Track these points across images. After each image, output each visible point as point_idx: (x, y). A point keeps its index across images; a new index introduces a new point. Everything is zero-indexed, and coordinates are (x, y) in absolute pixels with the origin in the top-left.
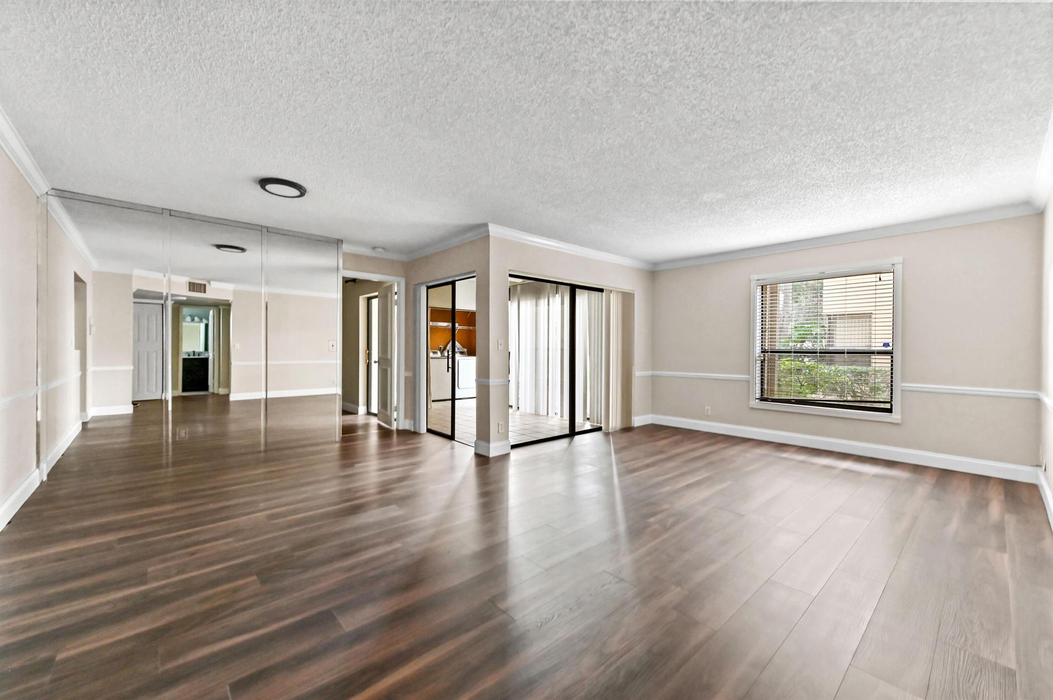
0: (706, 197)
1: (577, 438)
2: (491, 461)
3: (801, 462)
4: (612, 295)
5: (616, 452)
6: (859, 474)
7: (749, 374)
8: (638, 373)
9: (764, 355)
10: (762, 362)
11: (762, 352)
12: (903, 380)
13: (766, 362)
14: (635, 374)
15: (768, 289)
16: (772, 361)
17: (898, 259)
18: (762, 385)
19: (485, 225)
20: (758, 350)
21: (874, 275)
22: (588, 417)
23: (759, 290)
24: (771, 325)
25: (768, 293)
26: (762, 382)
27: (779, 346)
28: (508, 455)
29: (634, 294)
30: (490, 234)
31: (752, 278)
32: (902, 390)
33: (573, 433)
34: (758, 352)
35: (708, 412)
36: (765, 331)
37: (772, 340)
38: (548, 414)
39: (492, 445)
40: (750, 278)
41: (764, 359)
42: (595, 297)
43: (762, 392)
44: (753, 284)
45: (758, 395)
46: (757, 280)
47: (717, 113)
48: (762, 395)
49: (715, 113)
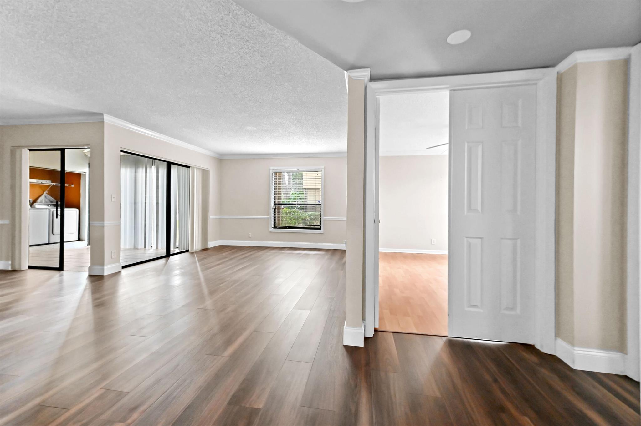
0: (248, 128)
1: (171, 257)
2: (105, 278)
3: (290, 253)
4: (195, 170)
5: (199, 261)
6: (309, 254)
7: (269, 216)
8: (212, 217)
9: (276, 206)
10: (275, 210)
11: (275, 205)
12: (324, 216)
13: (277, 209)
14: (210, 217)
15: (278, 175)
16: (279, 209)
17: (323, 167)
18: (275, 221)
19: (102, 114)
20: (273, 203)
21: (315, 173)
22: (177, 245)
23: (274, 175)
24: (279, 192)
25: (278, 176)
26: (275, 219)
27: (281, 203)
28: (120, 272)
29: (209, 171)
30: (105, 121)
31: (270, 169)
32: (324, 220)
33: (168, 254)
34: (273, 204)
35: (250, 236)
36: (276, 195)
37: (279, 199)
38: (145, 247)
39: (106, 267)
40: (269, 168)
41: (276, 208)
42: (182, 170)
43: (275, 224)
44: (271, 172)
45: (273, 226)
46: (273, 170)
47: (251, 97)
48: (275, 225)
49: (250, 96)
